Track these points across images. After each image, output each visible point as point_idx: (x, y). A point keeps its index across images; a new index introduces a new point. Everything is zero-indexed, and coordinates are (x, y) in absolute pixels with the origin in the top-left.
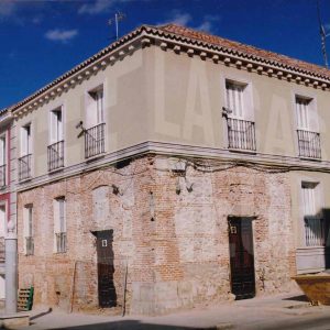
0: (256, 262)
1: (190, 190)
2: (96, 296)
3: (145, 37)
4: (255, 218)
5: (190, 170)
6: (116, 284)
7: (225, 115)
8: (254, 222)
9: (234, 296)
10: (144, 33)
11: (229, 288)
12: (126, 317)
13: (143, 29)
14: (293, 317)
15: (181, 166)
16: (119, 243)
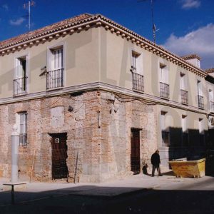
0: (141, 154)
1: (115, 112)
3: (100, 21)
4: (141, 129)
6: (68, 165)
7: (131, 70)
8: (140, 132)
9: (133, 173)
10: (99, 19)
13: (99, 16)
16: (72, 140)
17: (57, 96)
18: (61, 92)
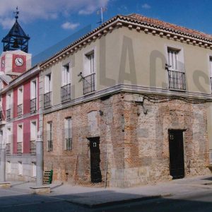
0: (185, 157)
1: (146, 113)
2: (89, 176)
3: (119, 22)
4: (185, 130)
5: (146, 102)
6: (101, 169)
7: (167, 69)
8: (184, 133)
10: (118, 19)
11: (169, 172)
12: (107, 189)
13: (118, 17)
14: (206, 190)
15: (141, 99)
16: (103, 144)
17: (92, 101)
18: (94, 96)
